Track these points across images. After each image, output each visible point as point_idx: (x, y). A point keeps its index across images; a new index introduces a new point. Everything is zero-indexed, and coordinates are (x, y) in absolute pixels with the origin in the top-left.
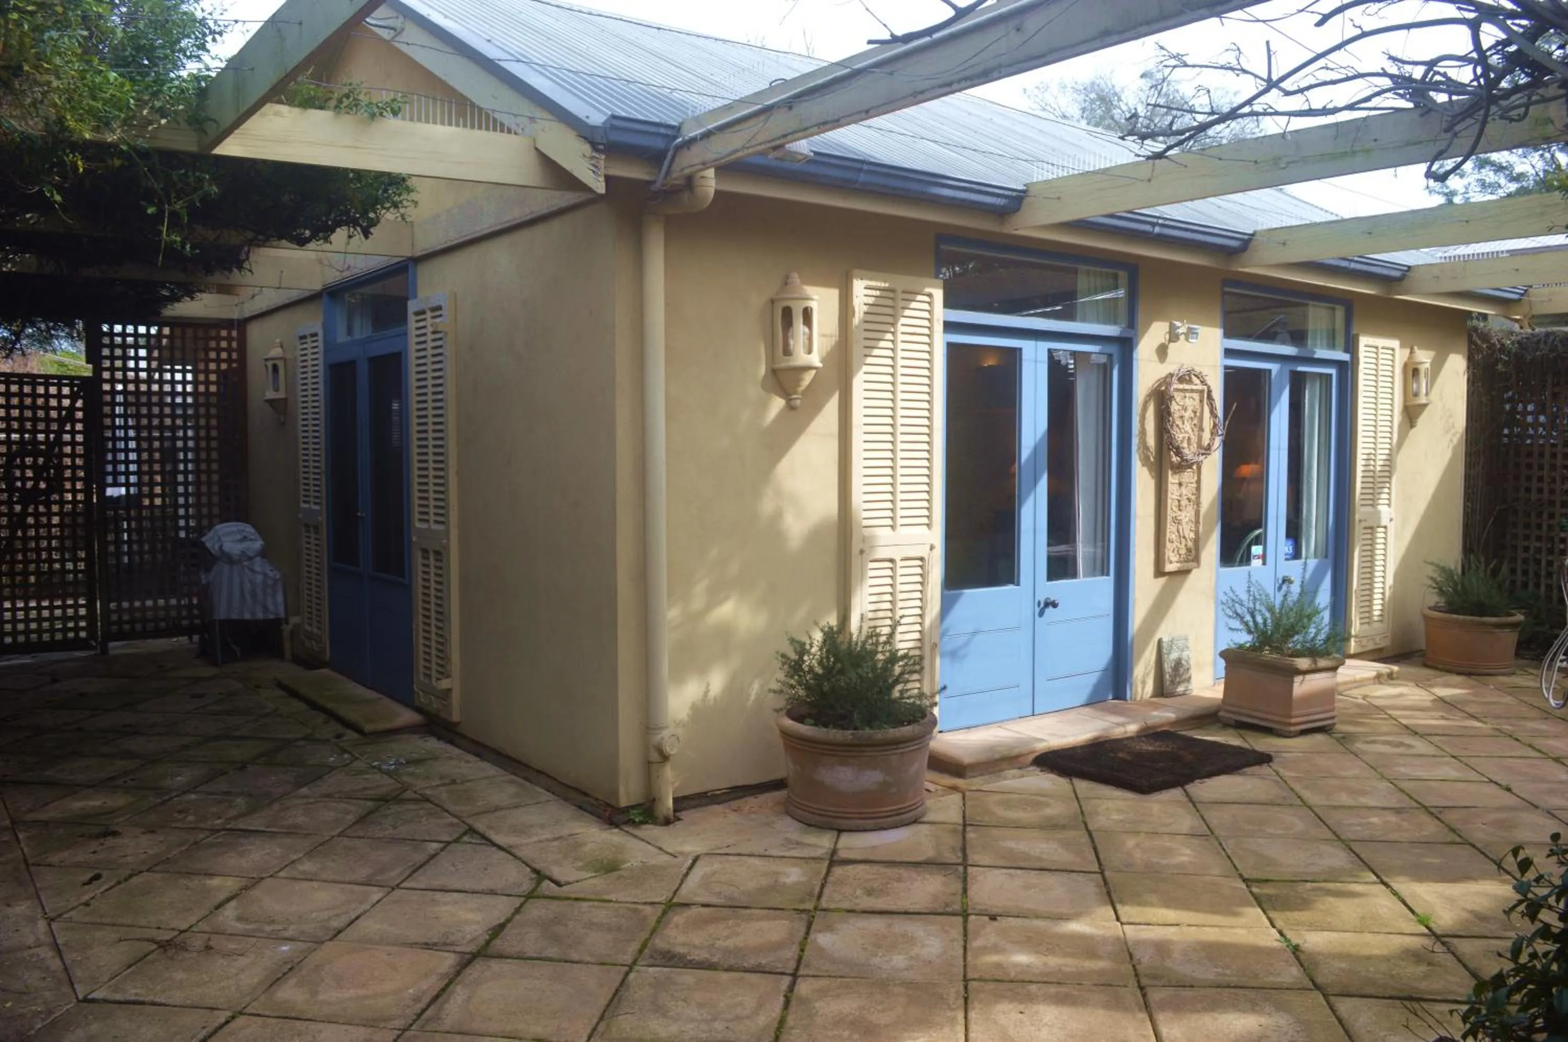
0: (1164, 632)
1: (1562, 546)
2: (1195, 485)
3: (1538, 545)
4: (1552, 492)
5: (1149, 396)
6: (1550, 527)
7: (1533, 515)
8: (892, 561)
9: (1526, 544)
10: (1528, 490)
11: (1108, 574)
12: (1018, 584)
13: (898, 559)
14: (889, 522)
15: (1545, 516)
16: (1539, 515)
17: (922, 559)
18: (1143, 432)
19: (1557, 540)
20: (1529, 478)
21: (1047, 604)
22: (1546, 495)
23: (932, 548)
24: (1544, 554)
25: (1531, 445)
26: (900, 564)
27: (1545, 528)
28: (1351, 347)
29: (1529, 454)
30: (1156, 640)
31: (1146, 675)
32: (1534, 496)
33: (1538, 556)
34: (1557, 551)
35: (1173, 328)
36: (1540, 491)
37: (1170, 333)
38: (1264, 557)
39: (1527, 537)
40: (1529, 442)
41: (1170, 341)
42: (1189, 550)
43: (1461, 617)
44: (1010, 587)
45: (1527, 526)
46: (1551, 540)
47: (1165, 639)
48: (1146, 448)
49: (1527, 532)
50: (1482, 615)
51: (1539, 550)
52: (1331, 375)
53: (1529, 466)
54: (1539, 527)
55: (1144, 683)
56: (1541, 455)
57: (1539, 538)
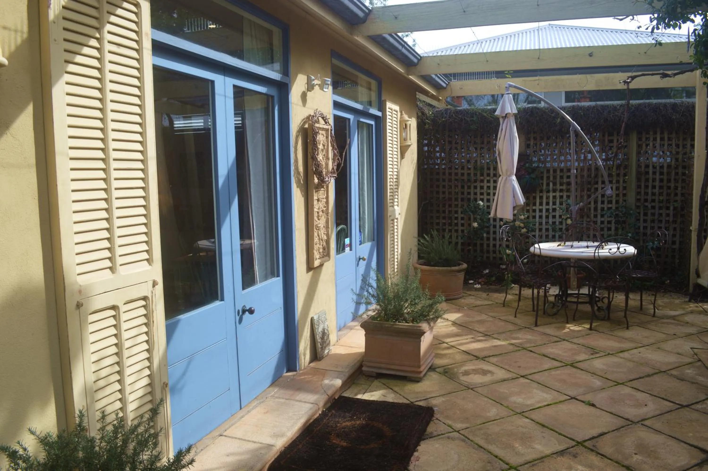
0: (313, 313)
1: (456, 221)
2: (325, 200)
3: (444, 221)
4: (450, 193)
5: (298, 132)
6: (450, 212)
7: (441, 206)
8: (114, 308)
9: (438, 221)
10: (438, 193)
11: (278, 276)
12: (222, 300)
13: (120, 304)
14: (108, 263)
15: (447, 206)
16: (444, 205)
17: (145, 298)
18: (296, 161)
19: (453, 218)
20: (438, 186)
21: (244, 311)
22: (447, 195)
23: (155, 284)
24: (447, 226)
25: (438, 168)
26: (123, 308)
27: (447, 212)
28: (382, 108)
29: (438, 174)
30: (309, 320)
31: (305, 349)
32: (441, 196)
33: (444, 227)
34: (453, 224)
35: (309, 81)
36: (444, 193)
37: (307, 83)
38: (350, 245)
39: (438, 218)
40: (437, 167)
41: (309, 90)
42: (324, 249)
43: (441, 268)
44: (217, 303)
45: (438, 211)
46: (450, 218)
47: (316, 318)
48: (299, 173)
49: (438, 215)
50: (450, 267)
51: (444, 224)
52: (372, 125)
53: (438, 180)
54: (444, 212)
55: (305, 355)
56: (444, 174)
57: (444, 218)
